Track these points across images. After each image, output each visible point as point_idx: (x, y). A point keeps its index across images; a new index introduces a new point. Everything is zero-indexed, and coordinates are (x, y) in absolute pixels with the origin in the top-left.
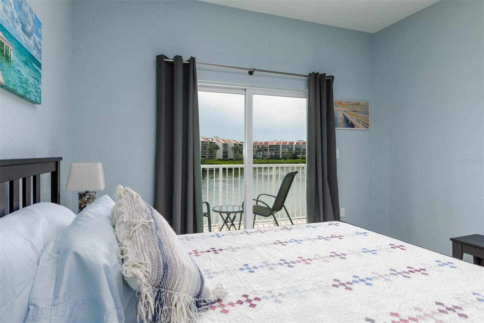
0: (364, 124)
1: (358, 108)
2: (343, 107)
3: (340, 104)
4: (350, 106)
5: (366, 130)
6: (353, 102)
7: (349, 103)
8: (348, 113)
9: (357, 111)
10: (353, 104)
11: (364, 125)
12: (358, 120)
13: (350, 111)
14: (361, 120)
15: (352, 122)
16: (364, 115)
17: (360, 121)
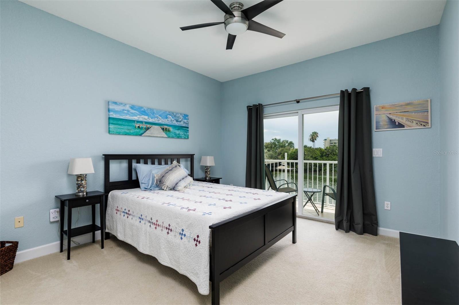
0: (419, 122)
1: (409, 108)
2: (387, 110)
3: (383, 108)
4: (397, 108)
5: (425, 128)
6: (401, 103)
7: (396, 106)
8: (395, 115)
9: (408, 111)
10: (402, 106)
11: (419, 124)
12: (410, 119)
13: (397, 113)
14: (415, 119)
15: (399, 122)
16: (420, 114)
17: (413, 120)
